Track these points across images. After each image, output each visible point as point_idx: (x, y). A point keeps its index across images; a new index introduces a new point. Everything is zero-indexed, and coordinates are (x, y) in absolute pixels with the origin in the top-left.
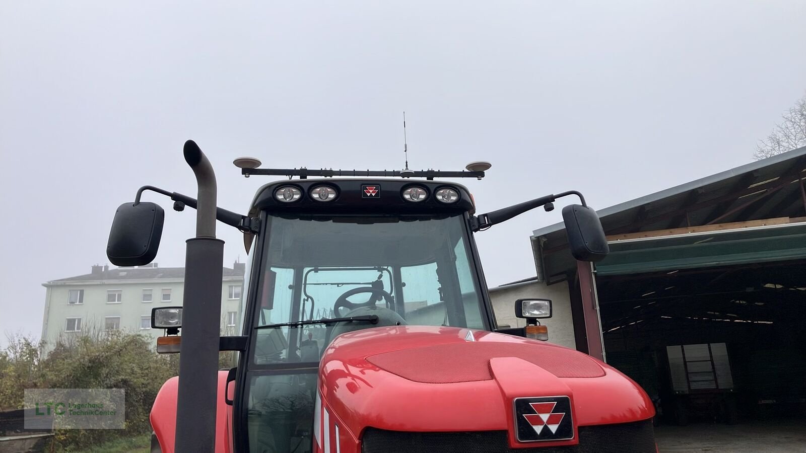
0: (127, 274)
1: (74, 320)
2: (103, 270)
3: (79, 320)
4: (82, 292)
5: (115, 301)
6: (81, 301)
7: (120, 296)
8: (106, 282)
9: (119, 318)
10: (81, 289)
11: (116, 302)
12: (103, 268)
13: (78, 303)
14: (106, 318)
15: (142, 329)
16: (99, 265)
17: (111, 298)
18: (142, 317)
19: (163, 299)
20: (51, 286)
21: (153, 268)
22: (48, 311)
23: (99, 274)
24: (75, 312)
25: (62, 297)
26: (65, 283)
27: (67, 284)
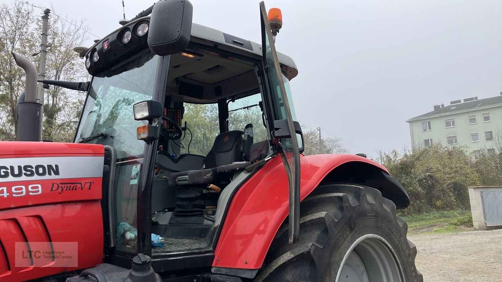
0: (456, 108)
1: (429, 140)
2: (441, 107)
3: (431, 140)
4: (429, 123)
5: (451, 126)
6: (430, 128)
7: (453, 122)
8: (443, 114)
9: (456, 136)
10: (429, 121)
11: (452, 126)
12: (441, 106)
13: (428, 130)
14: (447, 137)
15: (473, 141)
16: (438, 105)
17: (448, 124)
18: (471, 134)
19: (485, 121)
20: (411, 122)
21: (475, 100)
22: (413, 136)
23: (439, 110)
24: (428, 135)
25: (418, 127)
26: (418, 119)
27: (419, 119)
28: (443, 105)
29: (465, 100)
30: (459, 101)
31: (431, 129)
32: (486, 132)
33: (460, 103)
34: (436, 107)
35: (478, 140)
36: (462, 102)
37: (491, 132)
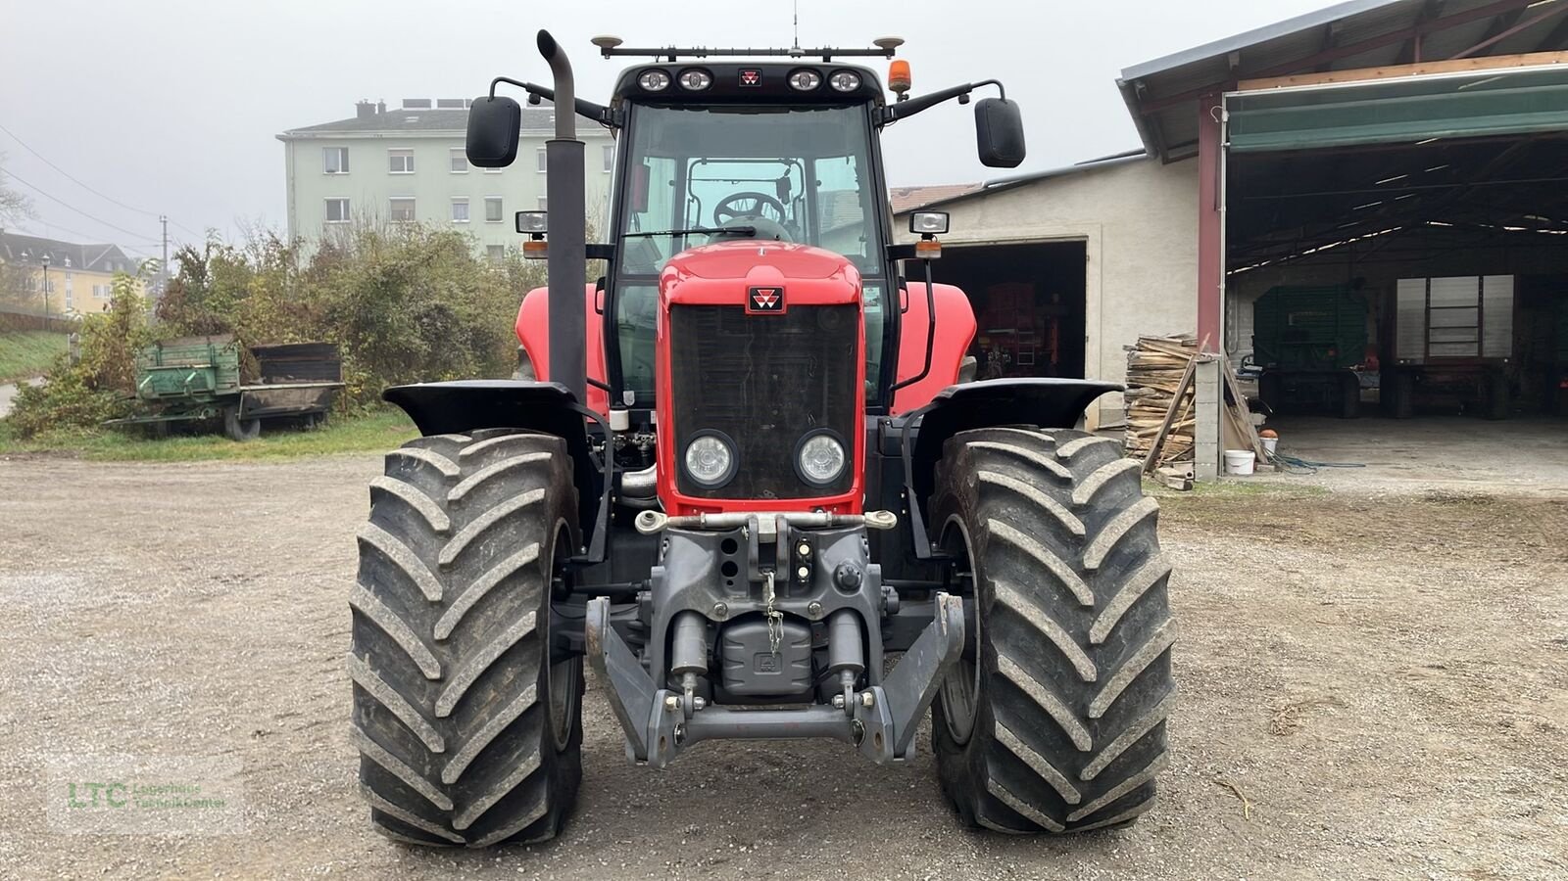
0: (418, 120)
1: (338, 202)
2: (377, 112)
3: (347, 202)
4: (345, 152)
5: (403, 170)
6: (345, 168)
7: (410, 160)
8: (385, 134)
9: (414, 200)
10: (344, 146)
11: (406, 172)
12: (377, 108)
13: (340, 172)
14: (391, 200)
15: (456, 221)
16: (369, 102)
17: (396, 164)
18: (453, 200)
20: (294, 140)
22: (293, 185)
23: (370, 118)
24: (338, 188)
25: (312, 160)
26: (313, 134)
27: (318, 136)
28: (382, 106)
29: (441, 103)
30: (427, 103)
31: (347, 171)
32: (487, 201)
33: (428, 109)
34: (364, 109)
35: (466, 218)
36: (434, 106)
37: (499, 202)
